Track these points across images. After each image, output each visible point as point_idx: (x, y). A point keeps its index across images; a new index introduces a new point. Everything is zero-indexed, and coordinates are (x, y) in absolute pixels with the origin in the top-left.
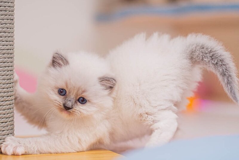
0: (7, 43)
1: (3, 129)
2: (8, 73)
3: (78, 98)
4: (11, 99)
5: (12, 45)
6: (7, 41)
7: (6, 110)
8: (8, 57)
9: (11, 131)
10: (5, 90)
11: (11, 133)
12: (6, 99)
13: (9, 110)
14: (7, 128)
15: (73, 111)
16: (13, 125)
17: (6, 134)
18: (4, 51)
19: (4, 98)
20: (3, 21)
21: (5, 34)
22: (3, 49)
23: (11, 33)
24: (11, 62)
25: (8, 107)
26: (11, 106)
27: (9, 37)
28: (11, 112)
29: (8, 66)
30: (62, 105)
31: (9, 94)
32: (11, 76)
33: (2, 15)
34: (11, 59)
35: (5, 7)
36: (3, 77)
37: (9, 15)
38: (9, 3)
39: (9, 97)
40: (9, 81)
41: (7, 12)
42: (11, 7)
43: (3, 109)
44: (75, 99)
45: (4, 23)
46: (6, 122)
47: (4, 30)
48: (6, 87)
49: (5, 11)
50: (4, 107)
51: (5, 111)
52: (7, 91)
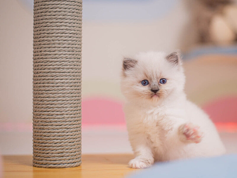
0: (74, 78)
1: (70, 148)
2: (75, 102)
3: (159, 80)
4: (77, 123)
5: (79, 79)
6: (74, 76)
7: (74, 132)
8: (75, 89)
9: (78, 149)
10: (72, 116)
11: (78, 151)
12: (74, 123)
13: (76, 132)
14: (74, 147)
15: (161, 92)
16: (80, 144)
17: (73, 152)
18: (72, 84)
19: (72, 122)
20: (70, 60)
21: (72, 71)
22: (70, 82)
23: (78, 70)
24: (78, 93)
25: (75, 130)
26: (78, 129)
27: (76, 73)
28: (77, 134)
29: (75, 96)
30: (150, 91)
31: (76, 119)
32: (77, 105)
33: (70, 55)
34: (78, 90)
35: (73, 48)
36: (70, 105)
37: (76, 55)
38: (76, 45)
39: (76, 122)
40: (76, 108)
41: (74, 52)
42: (78, 48)
43: (70, 131)
44: (157, 82)
45: (71, 61)
46: (73, 142)
47: (71, 67)
48: (73, 113)
49: (72, 51)
50: (72, 129)
51: (72, 133)
52: (74, 116)
